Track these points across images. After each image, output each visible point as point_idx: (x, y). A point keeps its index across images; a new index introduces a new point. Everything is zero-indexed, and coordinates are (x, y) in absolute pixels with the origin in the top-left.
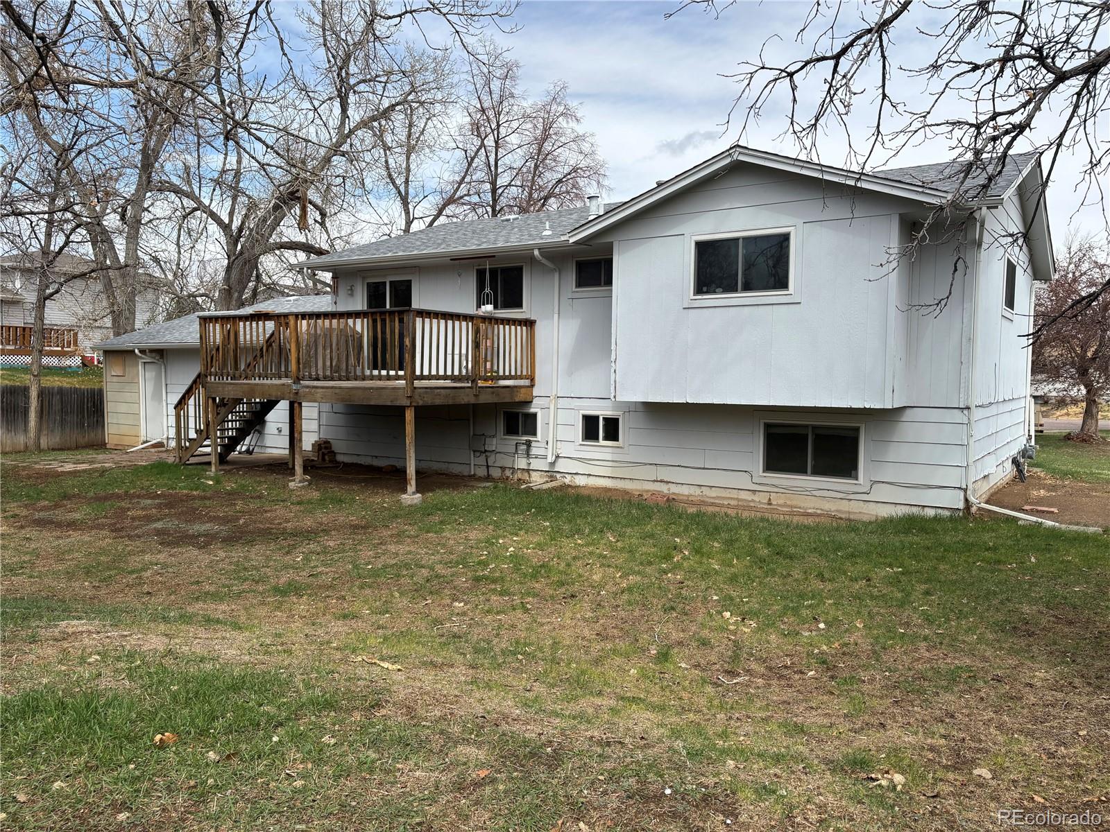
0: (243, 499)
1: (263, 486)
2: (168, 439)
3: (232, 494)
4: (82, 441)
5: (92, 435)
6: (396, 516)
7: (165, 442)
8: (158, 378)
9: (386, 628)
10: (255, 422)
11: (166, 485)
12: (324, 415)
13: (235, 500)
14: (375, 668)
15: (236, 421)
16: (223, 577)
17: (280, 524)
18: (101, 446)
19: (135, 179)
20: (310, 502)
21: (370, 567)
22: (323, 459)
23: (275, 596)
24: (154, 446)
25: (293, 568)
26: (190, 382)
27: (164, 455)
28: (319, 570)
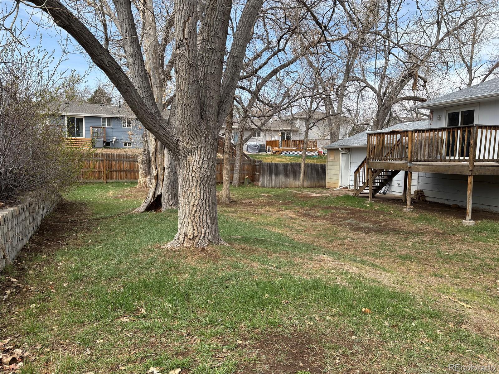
0: (383, 214)
1: (392, 209)
2: (350, 185)
3: (378, 212)
4: (317, 185)
5: (321, 182)
6: (460, 231)
7: (348, 187)
8: (347, 160)
9: (458, 285)
10: (388, 180)
11: (350, 205)
12: (421, 178)
13: (379, 214)
14: (457, 304)
15: (380, 179)
16: (376, 247)
17: (400, 227)
18: (324, 187)
19: (343, 78)
20: (414, 219)
21: (447, 254)
22: (419, 199)
23: (400, 260)
24: (344, 188)
25: (408, 248)
26: (361, 162)
27: (348, 192)
28: (420, 251)
